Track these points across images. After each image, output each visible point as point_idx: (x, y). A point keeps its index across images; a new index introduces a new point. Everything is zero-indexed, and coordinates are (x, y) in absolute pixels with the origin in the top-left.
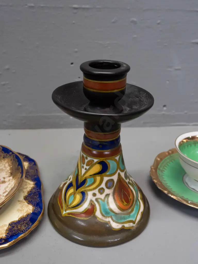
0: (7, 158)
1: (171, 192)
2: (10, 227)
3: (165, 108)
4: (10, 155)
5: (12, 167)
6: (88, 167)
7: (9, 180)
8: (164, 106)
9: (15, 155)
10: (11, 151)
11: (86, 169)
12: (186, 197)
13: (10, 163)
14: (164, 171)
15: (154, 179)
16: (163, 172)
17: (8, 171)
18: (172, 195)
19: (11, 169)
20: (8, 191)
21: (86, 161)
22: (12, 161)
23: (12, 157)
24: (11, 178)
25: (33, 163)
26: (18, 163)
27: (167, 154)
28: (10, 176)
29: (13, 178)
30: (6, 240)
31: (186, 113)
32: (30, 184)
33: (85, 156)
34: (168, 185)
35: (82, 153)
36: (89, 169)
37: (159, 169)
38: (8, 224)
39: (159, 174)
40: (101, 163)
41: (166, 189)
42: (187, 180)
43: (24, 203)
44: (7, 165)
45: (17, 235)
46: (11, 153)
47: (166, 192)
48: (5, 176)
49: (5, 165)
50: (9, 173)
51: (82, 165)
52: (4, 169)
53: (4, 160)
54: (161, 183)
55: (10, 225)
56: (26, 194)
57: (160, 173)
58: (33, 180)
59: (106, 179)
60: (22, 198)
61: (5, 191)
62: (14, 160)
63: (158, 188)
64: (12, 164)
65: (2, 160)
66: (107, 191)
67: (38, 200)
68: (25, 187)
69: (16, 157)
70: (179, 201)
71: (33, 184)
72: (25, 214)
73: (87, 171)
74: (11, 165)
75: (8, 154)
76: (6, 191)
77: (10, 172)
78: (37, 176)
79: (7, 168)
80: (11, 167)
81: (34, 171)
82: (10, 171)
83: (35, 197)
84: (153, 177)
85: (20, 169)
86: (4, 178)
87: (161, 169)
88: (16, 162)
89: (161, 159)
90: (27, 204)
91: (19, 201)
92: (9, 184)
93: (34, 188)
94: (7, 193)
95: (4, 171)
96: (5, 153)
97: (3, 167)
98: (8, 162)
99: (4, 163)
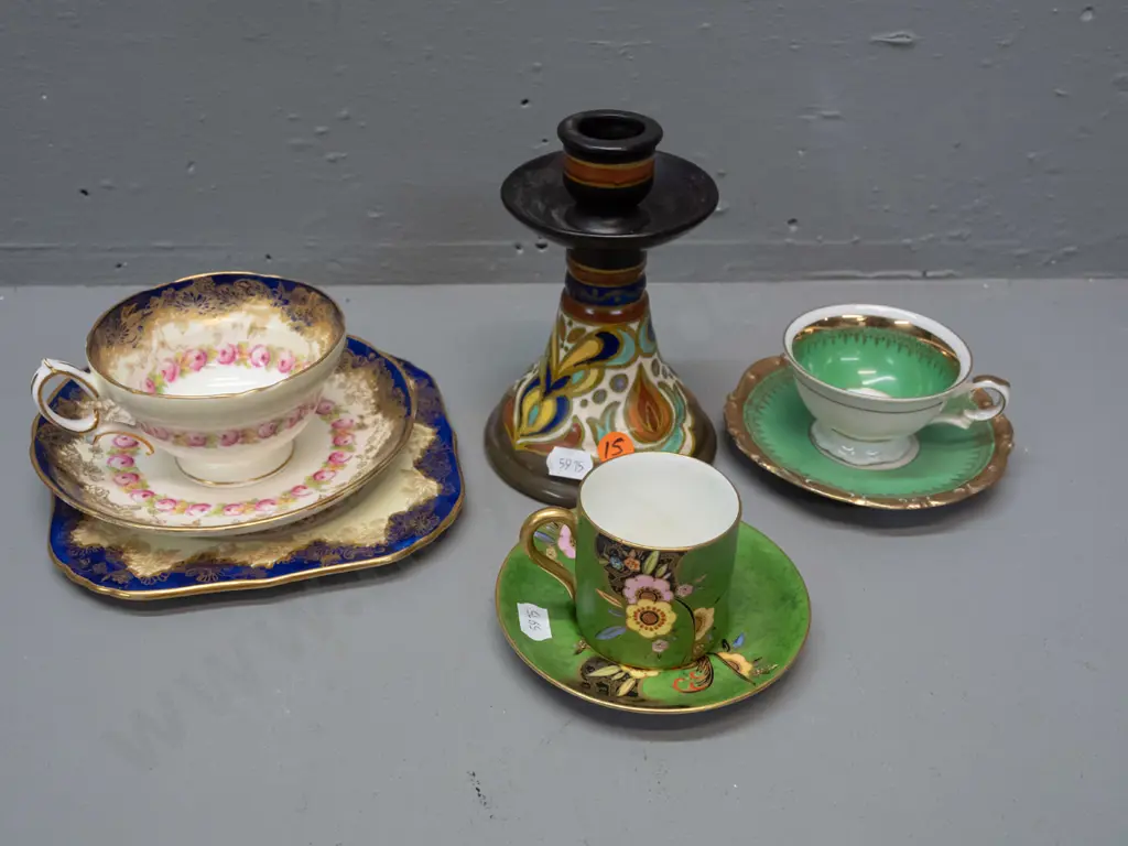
0: (364, 366)
1: (771, 458)
2: (392, 524)
3: (793, 228)
4: (371, 361)
5: (379, 390)
6: (570, 346)
7: (375, 422)
8: (793, 221)
9: (383, 360)
10: (373, 351)
11: (566, 349)
12: (804, 470)
13: (372, 381)
14: (762, 407)
15: (732, 426)
16: (761, 410)
17: (368, 400)
18: (768, 464)
19: (376, 395)
20: (379, 447)
21: (568, 330)
22: (377, 376)
23: (376, 365)
24: (379, 416)
25: (426, 382)
26: (393, 382)
27: (778, 363)
28: (376, 413)
29: (384, 416)
30: (388, 549)
31: (856, 242)
32: (424, 433)
33: (567, 319)
34: (767, 441)
35: (561, 313)
36: (574, 349)
37: (750, 403)
38: (386, 518)
39: (747, 415)
40: (601, 335)
41: (757, 450)
42: (814, 429)
43: (416, 474)
44: (364, 385)
45: (413, 538)
46: (372, 355)
47: (755, 457)
48: (364, 413)
49: (358, 384)
50: (371, 404)
51: (561, 341)
52: (357, 394)
53: (356, 374)
54: (748, 436)
55: (391, 519)
56: (418, 456)
57: (752, 412)
58: (430, 424)
59: (609, 374)
60: (410, 466)
61: (368, 447)
62: (381, 372)
63: (737, 448)
64: (378, 383)
65: (351, 373)
66: (612, 397)
67: (449, 468)
68: (415, 439)
69: (386, 366)
70: (785, 478)
71: (433, 434)
72: (422, 499)
73: (570, 353)
74: (375, 384)
75: (365, 358)
76: (372, 448)
77: (374, 404)
78: (440, 413)
79: (366, 394)
80: (376, 389)
81: (429, 402)
82: (373, 401)
83: (441, 462)
85: (403, 396)
86: (362, 417)
87: (756, 401)
88: (387, 378)
89: (759, 377)
90: (423, 478)
91: (404, 471)
92: (377, 431)
93: (434, 443)
94: (375, 452)
95: (357, 400)
96: (357, 353)
97: (354, 389)
98: (365, 378)
99: (357, 381)
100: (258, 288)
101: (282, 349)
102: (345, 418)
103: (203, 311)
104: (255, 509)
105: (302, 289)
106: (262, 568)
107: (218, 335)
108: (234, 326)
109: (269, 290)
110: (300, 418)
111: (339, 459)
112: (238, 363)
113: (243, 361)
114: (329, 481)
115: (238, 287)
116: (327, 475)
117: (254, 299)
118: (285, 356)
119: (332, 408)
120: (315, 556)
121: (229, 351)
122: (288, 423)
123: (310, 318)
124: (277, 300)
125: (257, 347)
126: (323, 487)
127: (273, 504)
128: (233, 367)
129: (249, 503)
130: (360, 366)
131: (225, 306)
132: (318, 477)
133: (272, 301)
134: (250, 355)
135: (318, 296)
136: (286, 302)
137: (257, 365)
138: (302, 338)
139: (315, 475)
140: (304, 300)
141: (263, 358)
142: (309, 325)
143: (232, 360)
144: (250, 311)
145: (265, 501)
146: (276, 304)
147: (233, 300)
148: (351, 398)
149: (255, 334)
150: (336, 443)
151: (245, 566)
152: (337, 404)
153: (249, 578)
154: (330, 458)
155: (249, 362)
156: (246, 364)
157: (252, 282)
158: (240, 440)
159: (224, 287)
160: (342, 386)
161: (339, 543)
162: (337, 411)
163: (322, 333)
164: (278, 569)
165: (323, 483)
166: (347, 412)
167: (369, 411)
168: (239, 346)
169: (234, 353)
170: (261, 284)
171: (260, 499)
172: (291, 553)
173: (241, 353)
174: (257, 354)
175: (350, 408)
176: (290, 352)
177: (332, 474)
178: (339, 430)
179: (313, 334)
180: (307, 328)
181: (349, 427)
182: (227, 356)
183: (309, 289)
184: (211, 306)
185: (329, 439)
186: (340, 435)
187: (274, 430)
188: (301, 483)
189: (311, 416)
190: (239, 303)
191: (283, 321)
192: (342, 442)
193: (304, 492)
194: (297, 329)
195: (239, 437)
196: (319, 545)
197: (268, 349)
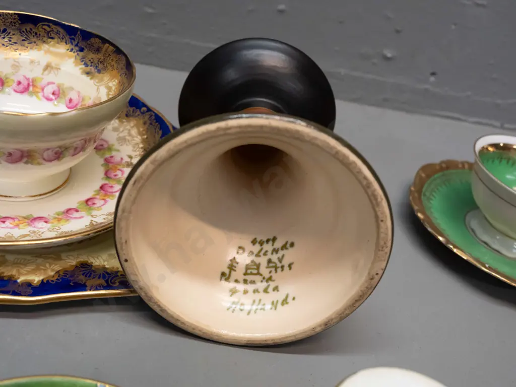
0: (136, 117)
1: (452, 241)
3: (432, 79)
4: (143, 113)
5: (147, 138)
8: (433, 74)
9: (154, 114)
10: (144, 105)
13: (141, 129)
15: (418, 211)
16: (431, 201)
17: (137, 144)
18: (454, 247)
19: (145, 141)
22: (147, 126)
23: (147, 117)
26: (161, 132)
27: (438, 168)
42: (473, 224)
44: (134, 132)
46: (144, 109)
47: (441, 239)
48: (133, 154)
49: (129, 130)
50: (141, 150)
52: (128, 138)
53: (129, 122)
54: (431, 220)
57: (426, 202)
62: (151, 124)
64: (147, 132)
65: (124, 120)
69: (155, 119)
74: (144, 132)
75: (138, 110)
77: (142, 148)
79: (135, 139)
80: (145, 137)
82: (141, 146)
84: (416, 208)
86: (131, 157)
88: (155, 129)
89: (428, 176)
95: (128, 143)
97: (125, 133)
98: (137, 126)
99: (128, 127)
100: (58, 33)
101: (72, 89)
102: (117, 157)
103: (5, 44)
104: (29, 225)
105: (97, 40)
106: (29, 284)
107: (16, 66)
108: (32, 62)
109: (67, 37)
110: (83, 149)
111: (110, 190)
112: (31, 94)
113: (34, 93)
114: (99, 208)
115: (40, 29)
116: (99, 203)
117: (52, 42)
118: (73, 95)
119: (106, 146)
120: (81, 278)
121: (25, 83)
122: (72, 151)
123: (101, 66)
124: (73, 47)
125: (49, 84)
126: (94, 213)
127: (46, 222)
128: (25, 97)
129: (25, 218)
130: (132, 116)
131: (26, 43)
132: (89, 203)
133: (69, 46)
134: (43, 89)
135: (111, 48)
136: (82, 50)
137: (48, 99)
138: (92, 81)
139: (87, 201)
140: (98, 50)
141: (53, 94)
142: (99, 72)
143: (25, 90)
144: (47, 52)
145: (40, 218)
146: (72, 50)
147: (34, 39)
148: (122, 140)
149: (50, 72)
150: (107, 175)
151: (11, 281)
152: (111, 143)
153: (15, 294)
154: (102, 188)
155: (40, 95)
156: (37, 97)
157: (53, 26)
158: (25, 160)
159: (29, 27)
160: (115, 129)
161: (104, 268)
162: (110, 149)
163: (111, 80)
164: (44, 287)
165: (94, 209)
166: (118, 151)
167: (138, 153)
168: (34, 80)
169: (29, 85)
170: (61, 30)
171: (35, 216)
172: (58, 272)
173: (34, 86)
174: (49, 90)
175: (121, 148)
176: (79, 92)
177: (102, 202)
178: (111, 165)
179: (101, 80)
180: (97, 74)
181: (119, 163)
182: (21, 87)
183: (104, 41)
184: (13, 41)
185: (101, 171)
186: (111, 169)
187: (58, 155)
188: (74, 206)
189: (90, 149)
190: (39, 42)
191: (76, 65)
192: (112, 175)
193: (76, 215)
194: (88, 73)
195: (24, 157)
196: (85, 267)
197: (59, 87)
